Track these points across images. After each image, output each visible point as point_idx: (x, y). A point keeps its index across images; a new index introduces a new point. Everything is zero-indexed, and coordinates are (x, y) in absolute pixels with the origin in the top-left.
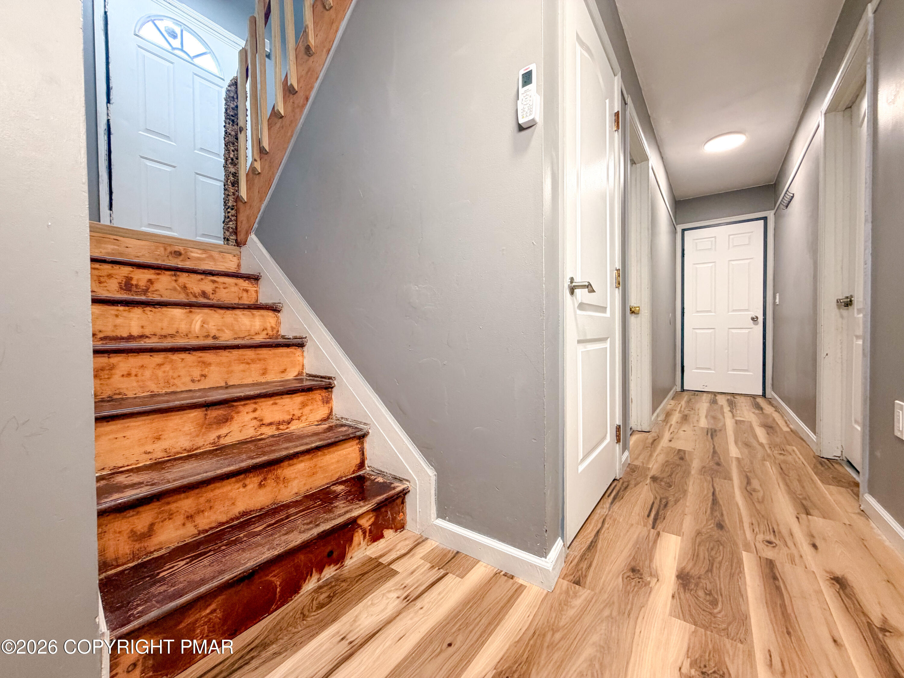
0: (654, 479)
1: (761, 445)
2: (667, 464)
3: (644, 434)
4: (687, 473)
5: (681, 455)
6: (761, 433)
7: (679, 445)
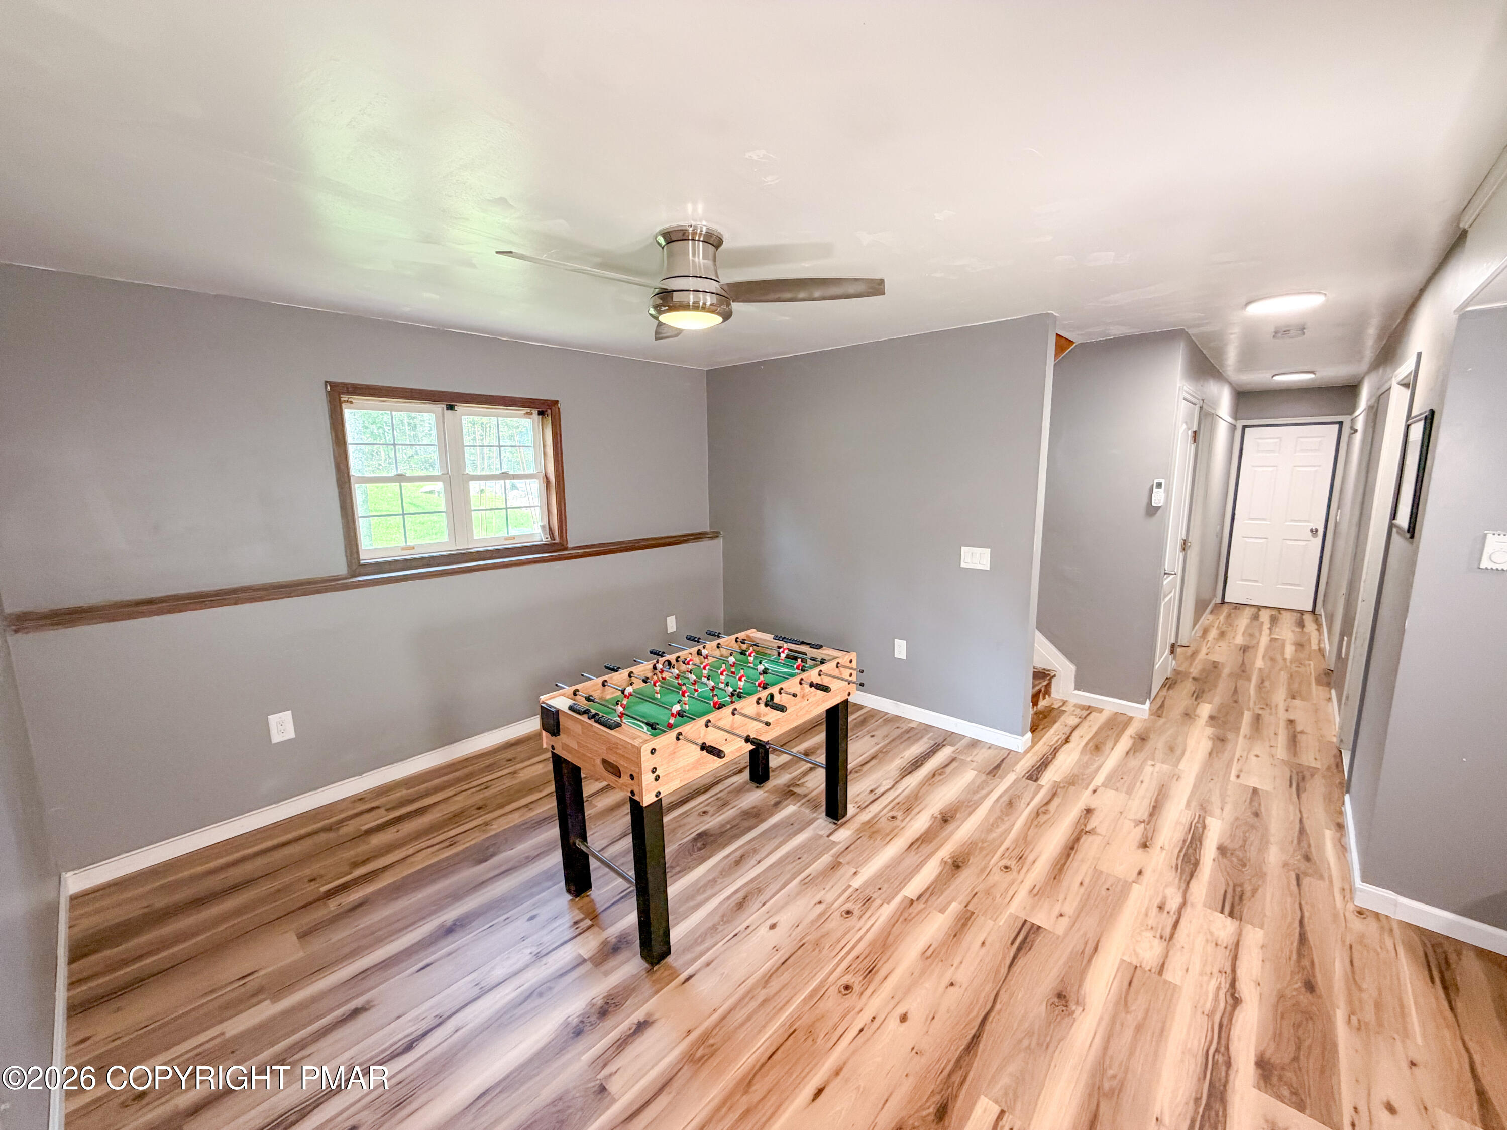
0: (1194, 679)
1: (1285, 660)
2: (1203, 670)
3: (1184, 648)
4: (1219, 676)
5: (1215, 665)
6: (1289, 650)
7: (1215, 658)
